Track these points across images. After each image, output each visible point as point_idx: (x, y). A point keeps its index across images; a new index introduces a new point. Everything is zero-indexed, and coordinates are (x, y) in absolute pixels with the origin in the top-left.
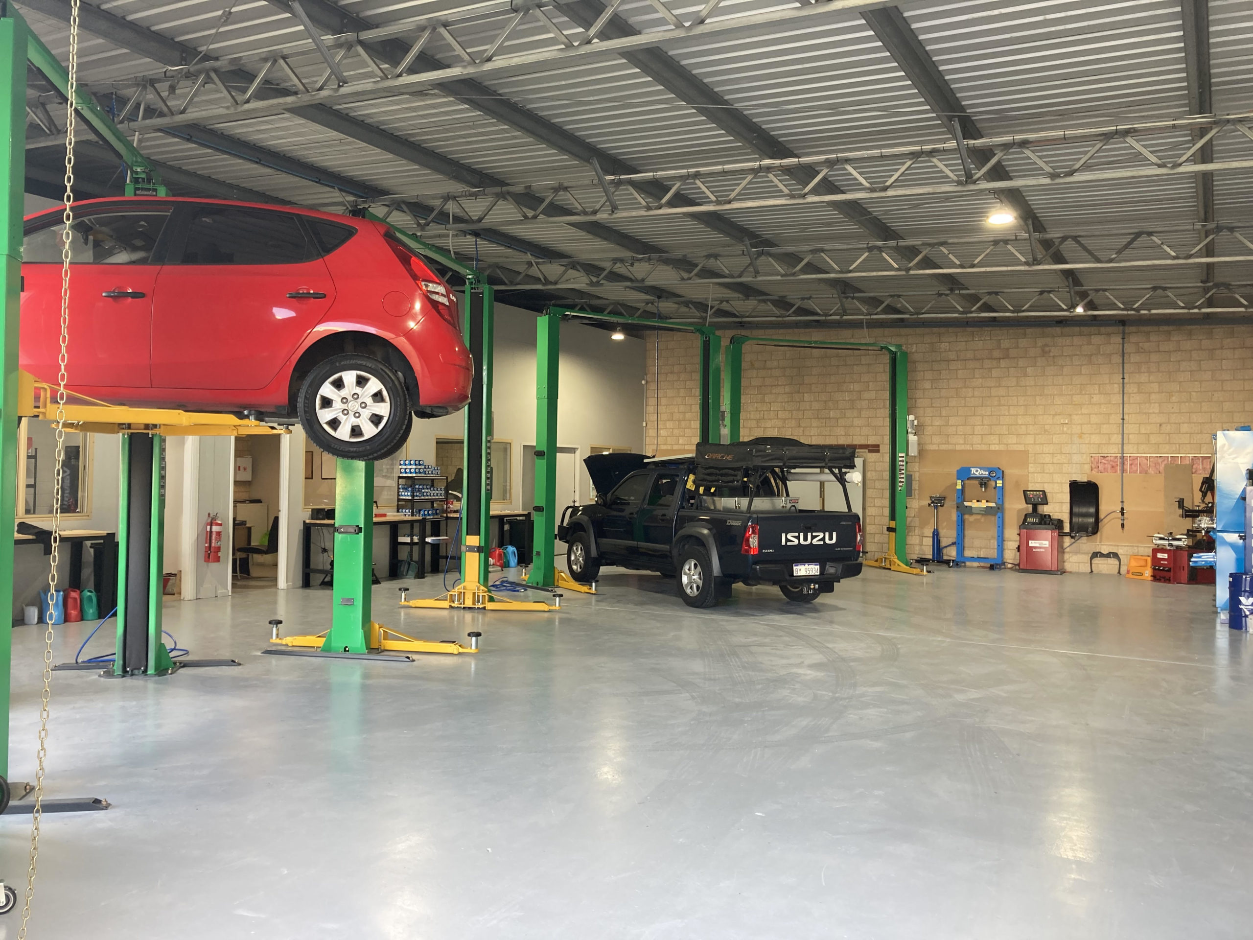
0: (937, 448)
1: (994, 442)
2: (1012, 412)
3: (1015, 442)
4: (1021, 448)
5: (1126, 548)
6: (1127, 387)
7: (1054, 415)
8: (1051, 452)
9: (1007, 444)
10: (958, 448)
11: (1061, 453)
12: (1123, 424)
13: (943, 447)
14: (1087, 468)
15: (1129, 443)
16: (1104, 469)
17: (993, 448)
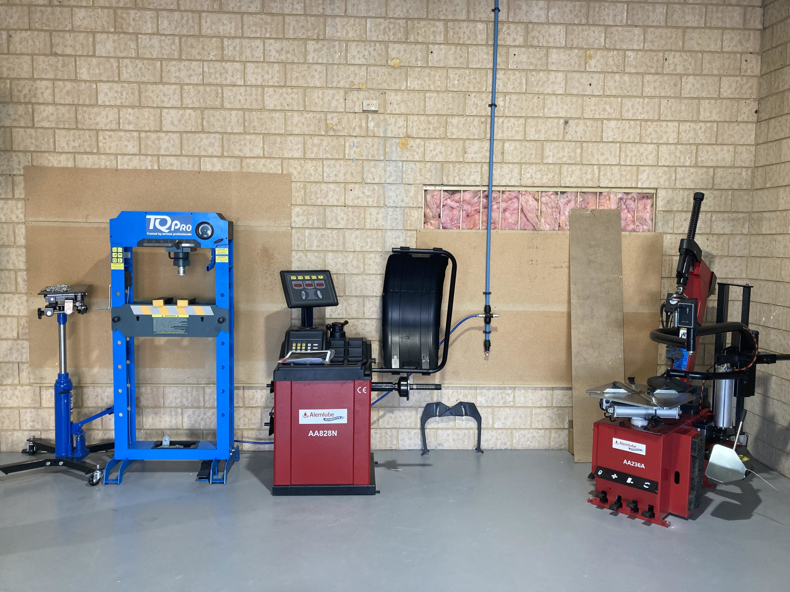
0: (70, 164)
1: (210, 151)
2: (251, 79)
3: (258, 151)
4: (274, 167)
5: (491, 393)
6: (503, 29)
7: (348, 91)
8: (341, 178)
9: (242, 158)
10: (123, 163)
11: (363, 182)
12: (492, 116)
13: (86, 162)
14: (417, 216)
15: (502, 162)
16: (452, 220)
17: (208, 166)
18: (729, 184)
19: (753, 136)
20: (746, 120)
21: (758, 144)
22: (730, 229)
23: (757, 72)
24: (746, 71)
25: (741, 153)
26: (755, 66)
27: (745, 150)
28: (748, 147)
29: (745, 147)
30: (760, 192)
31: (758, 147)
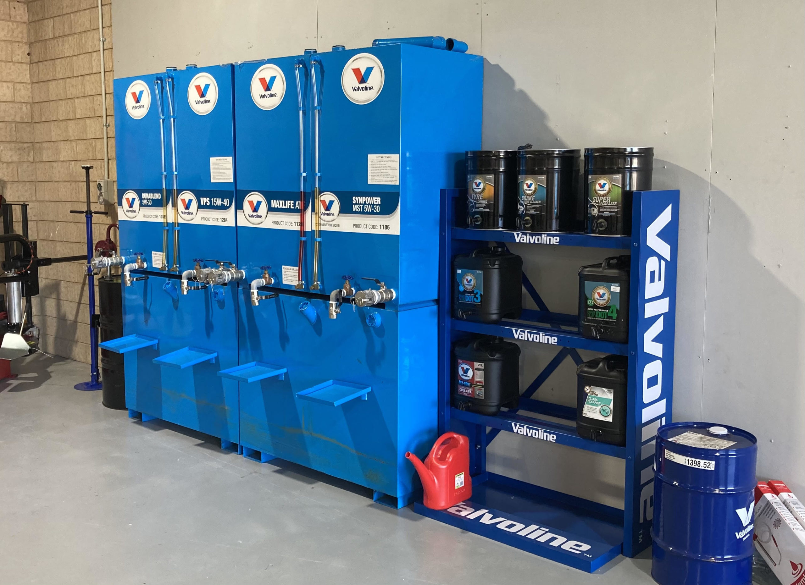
18: (13, 117)
19: (28, 76)
20: (20, 61)
21: (33, 83)
22: (18, 157)
23: (25, 18)
24: (15, 17)
25: (20, 90)
26: (23, 14)
27: (22, 88)
28: (25, 85)
29: (22, 85)
30: (38, 125)
31: (34, 85)
